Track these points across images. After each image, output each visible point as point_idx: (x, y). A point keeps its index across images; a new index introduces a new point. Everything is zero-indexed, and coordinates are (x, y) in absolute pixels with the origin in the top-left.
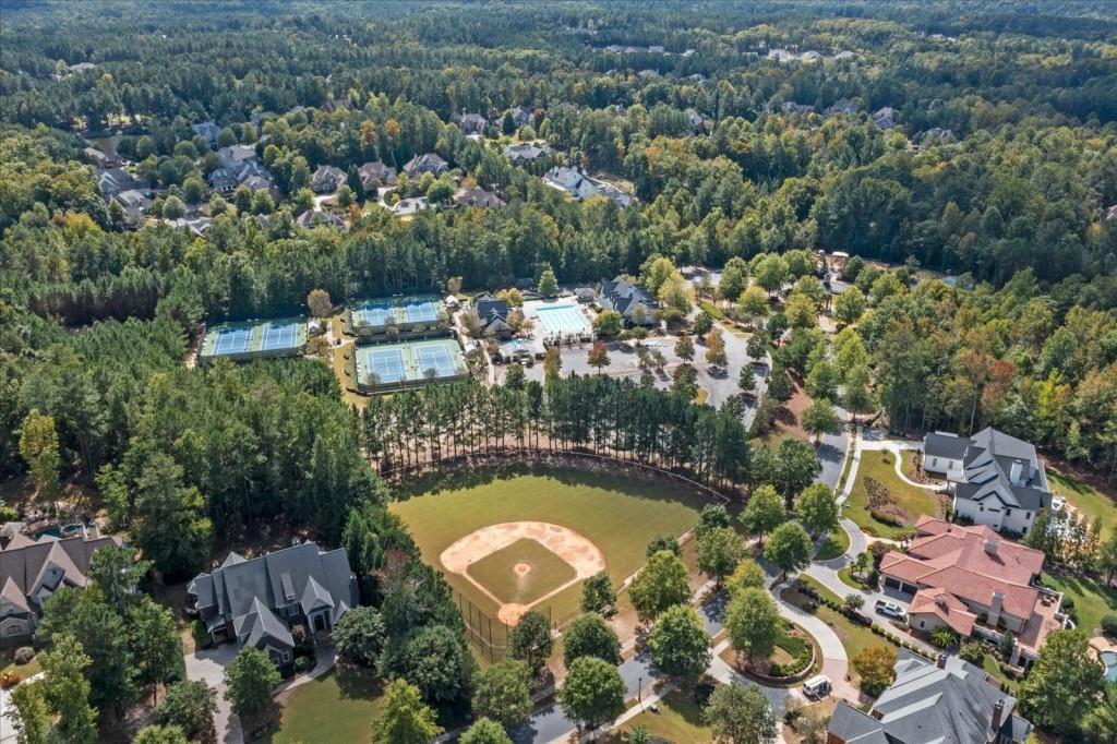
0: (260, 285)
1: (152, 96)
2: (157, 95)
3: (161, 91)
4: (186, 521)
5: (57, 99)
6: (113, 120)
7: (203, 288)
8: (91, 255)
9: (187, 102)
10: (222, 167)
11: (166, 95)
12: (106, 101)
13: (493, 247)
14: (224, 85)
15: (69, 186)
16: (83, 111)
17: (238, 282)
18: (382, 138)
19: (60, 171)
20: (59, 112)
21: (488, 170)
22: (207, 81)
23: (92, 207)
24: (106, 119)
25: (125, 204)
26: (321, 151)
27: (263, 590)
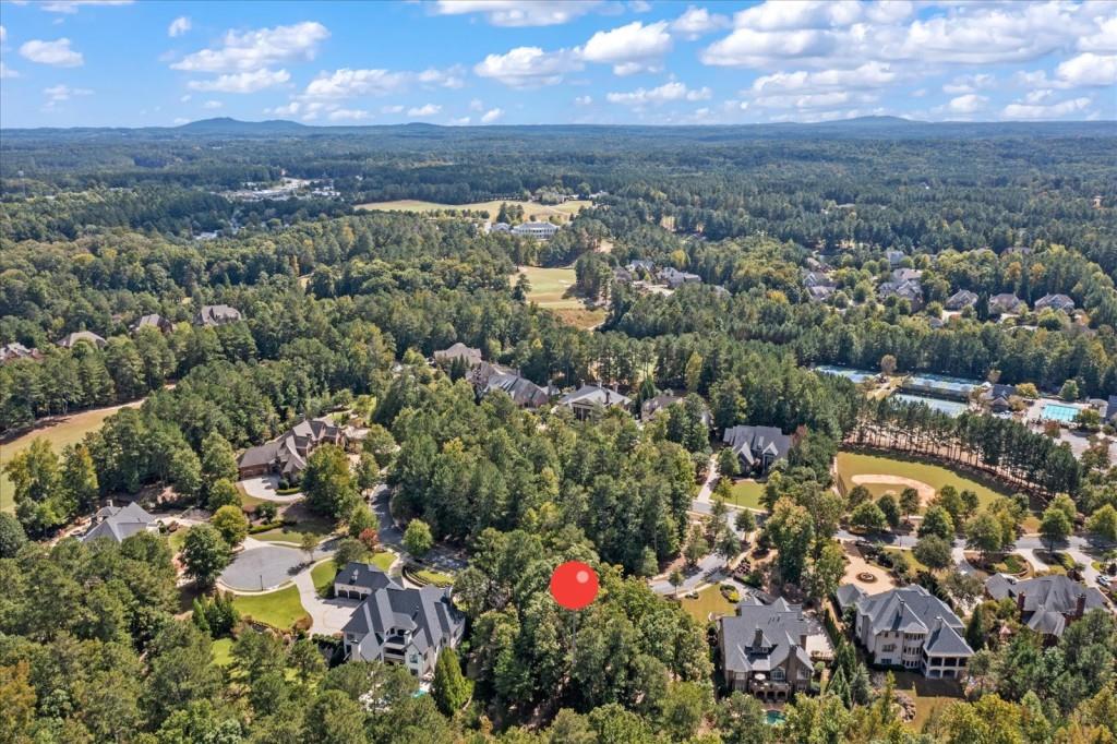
0: (858, 347)
1: (875, 230)
2: (879, 230)
3: (883, 227)
4: (735, 411)
5: (811, 226)
6: (844, 244)
7: (822, 341)
8: (771, 311)
9: (900, 237)
10: (892, 281)
11: (886, 230)
12: (842, 231)
13: (1040, 357)
14: (935, 228)
15: (783, 277)
16: (825, 236)
17: (845, 343)
18: (1025, 278)
19: (782, 267)
20: (808, 235)
21: (1102, 312)
22: (923, 224)
23: (792, 291)
24: (840, 243)
25: (812, 293)
26: (969, 280)
27: (750, 440)
